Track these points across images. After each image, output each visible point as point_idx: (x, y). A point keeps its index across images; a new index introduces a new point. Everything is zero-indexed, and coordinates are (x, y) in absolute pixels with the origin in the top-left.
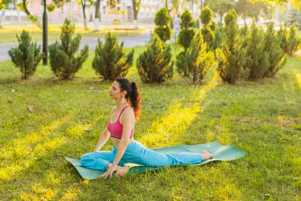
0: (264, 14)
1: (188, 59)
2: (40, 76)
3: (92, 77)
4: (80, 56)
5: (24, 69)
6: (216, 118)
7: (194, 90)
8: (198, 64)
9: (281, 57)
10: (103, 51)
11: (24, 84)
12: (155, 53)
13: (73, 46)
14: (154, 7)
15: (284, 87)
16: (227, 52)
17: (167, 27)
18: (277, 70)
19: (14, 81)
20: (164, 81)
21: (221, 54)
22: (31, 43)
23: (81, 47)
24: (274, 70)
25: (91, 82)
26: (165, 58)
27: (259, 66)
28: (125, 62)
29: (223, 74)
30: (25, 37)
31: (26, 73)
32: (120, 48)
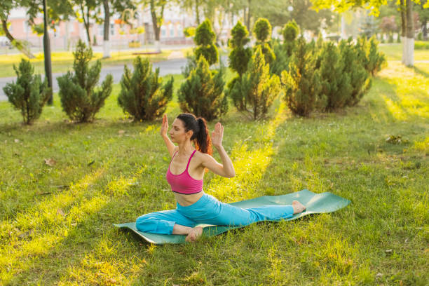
0: (327, 26)
1: (246, 87)
2: (48, 119)
3: (118, 117)
4: (101, 90)
5: (26, 111)
6: (298, 161)
7: (258, 127)
8: (259, 92)
9: (365, 80)
10: (131, 82)
11: (29, 131)
12: (202, 81)
13: (92, 76)
14: (180, 23)
15: (373, 118)
16: (296, 76)
17: (212, 47)
18: (361, 96)
19: (15, 128)
20: (216, 117)
21: (289, 78)
22: (33, 75)
23: (102, 78)
24: (357, 97)
25: (119, 123)
26: (216, 87)
27: (339, 92)
28: (162, 95)
29: (292, 105)
30: (25, 68)
31: (28, 117)
32: (155, 76)
